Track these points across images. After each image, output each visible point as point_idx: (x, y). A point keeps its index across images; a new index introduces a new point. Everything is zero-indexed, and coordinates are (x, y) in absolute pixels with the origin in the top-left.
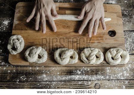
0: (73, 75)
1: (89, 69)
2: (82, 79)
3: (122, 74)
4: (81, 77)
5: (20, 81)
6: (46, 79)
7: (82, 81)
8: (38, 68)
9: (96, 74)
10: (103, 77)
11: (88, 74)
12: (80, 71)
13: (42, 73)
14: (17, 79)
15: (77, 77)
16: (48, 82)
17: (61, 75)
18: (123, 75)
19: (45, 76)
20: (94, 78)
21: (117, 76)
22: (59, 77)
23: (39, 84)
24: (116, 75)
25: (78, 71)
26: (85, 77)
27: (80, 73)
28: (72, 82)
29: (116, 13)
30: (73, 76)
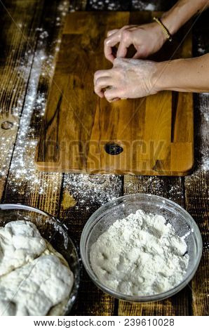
0: (38, 92)
1: (43, 114)
2: (26, 105)
3: (22, 165)
4: (31, 103)
5: (39, 33)
6: (36, 60)
7: (24, 104)
8: (57, 49)
9: (31, 125)
10: (23, 134)
11: (34, 113)
12: (43, 102)
13: (48, 55)
14: (43, 28)
15: (31, 98)
16: (31, 62)
17: (41, 77)
18: (20, 167)
19: (43, 58)
20: (25, 122)
21: (20, 158)
22: (37, 75)
23: (30, 52)
24: (21, 155)
25: (43, 99)
26: (29, 109)
27: (39, 101)
28: (24, 92)
29: (168, 159)
30: (34, 93)
